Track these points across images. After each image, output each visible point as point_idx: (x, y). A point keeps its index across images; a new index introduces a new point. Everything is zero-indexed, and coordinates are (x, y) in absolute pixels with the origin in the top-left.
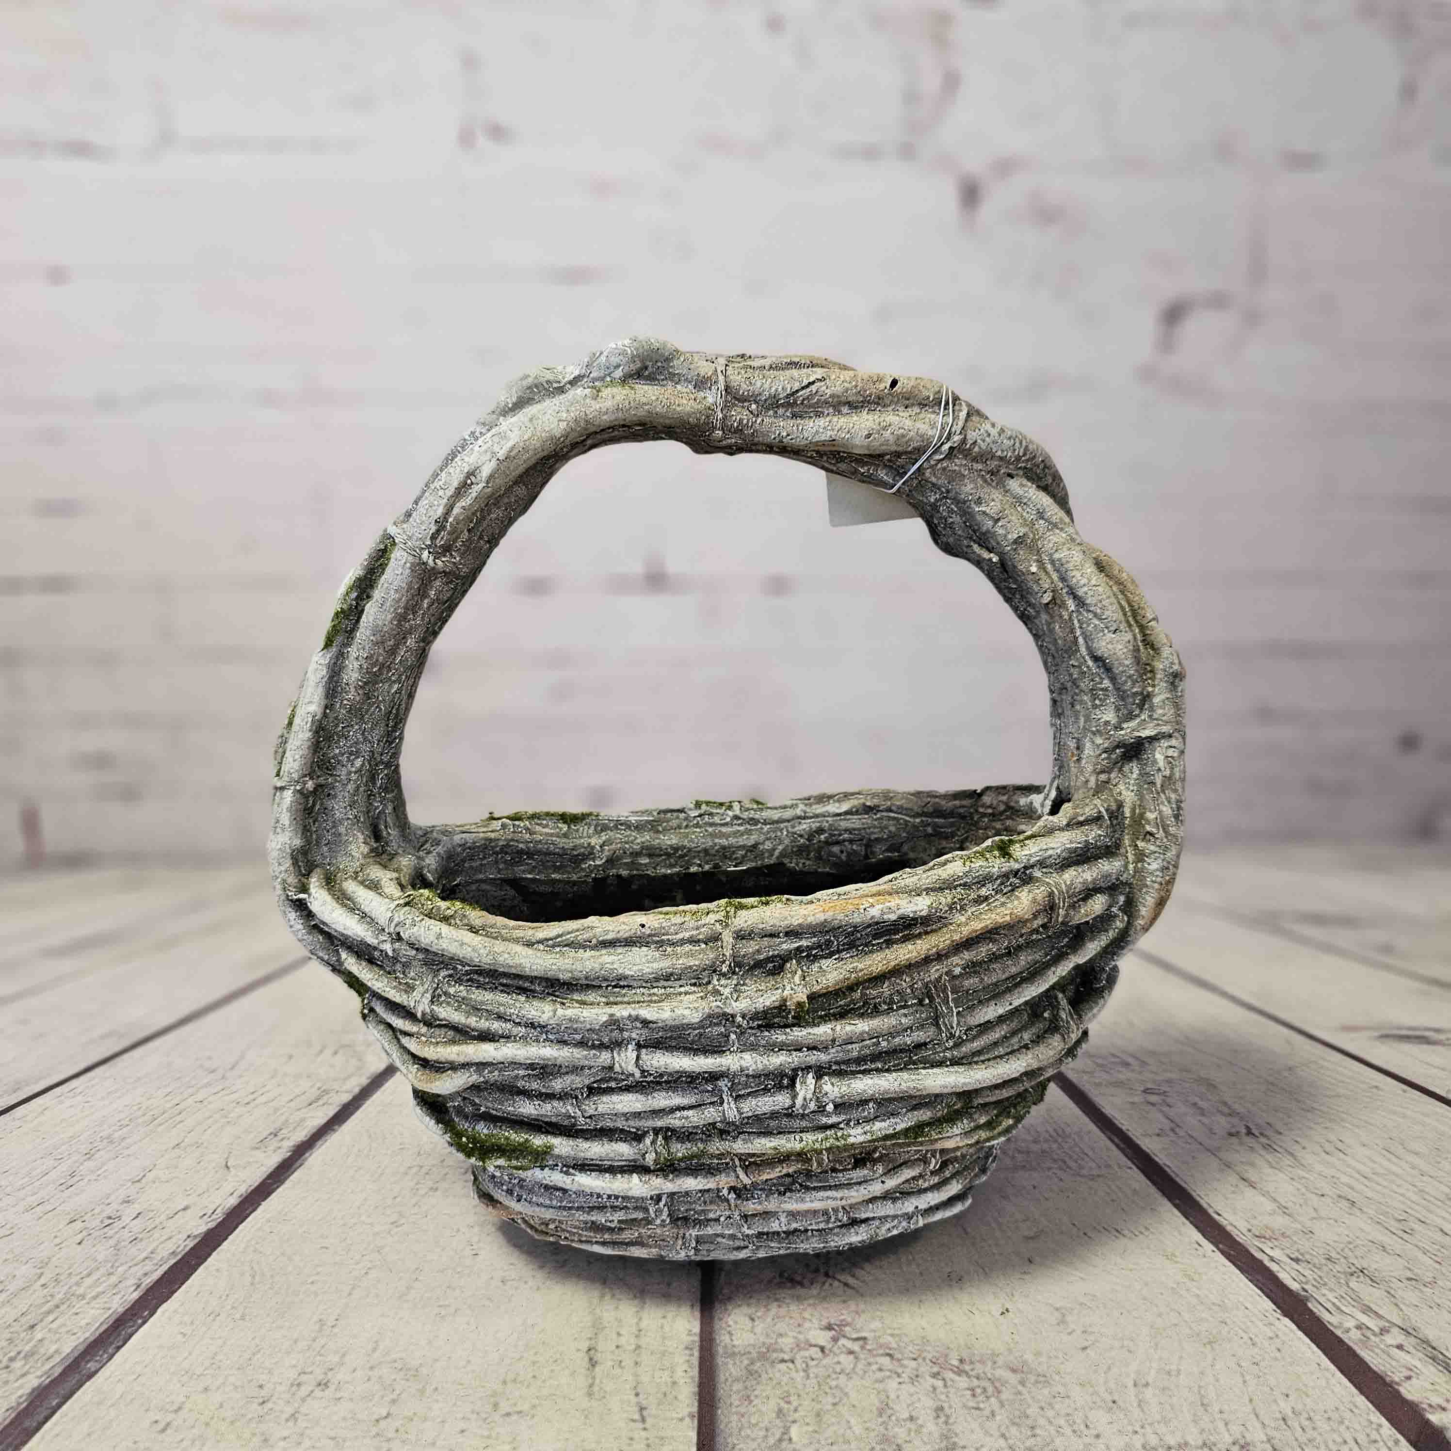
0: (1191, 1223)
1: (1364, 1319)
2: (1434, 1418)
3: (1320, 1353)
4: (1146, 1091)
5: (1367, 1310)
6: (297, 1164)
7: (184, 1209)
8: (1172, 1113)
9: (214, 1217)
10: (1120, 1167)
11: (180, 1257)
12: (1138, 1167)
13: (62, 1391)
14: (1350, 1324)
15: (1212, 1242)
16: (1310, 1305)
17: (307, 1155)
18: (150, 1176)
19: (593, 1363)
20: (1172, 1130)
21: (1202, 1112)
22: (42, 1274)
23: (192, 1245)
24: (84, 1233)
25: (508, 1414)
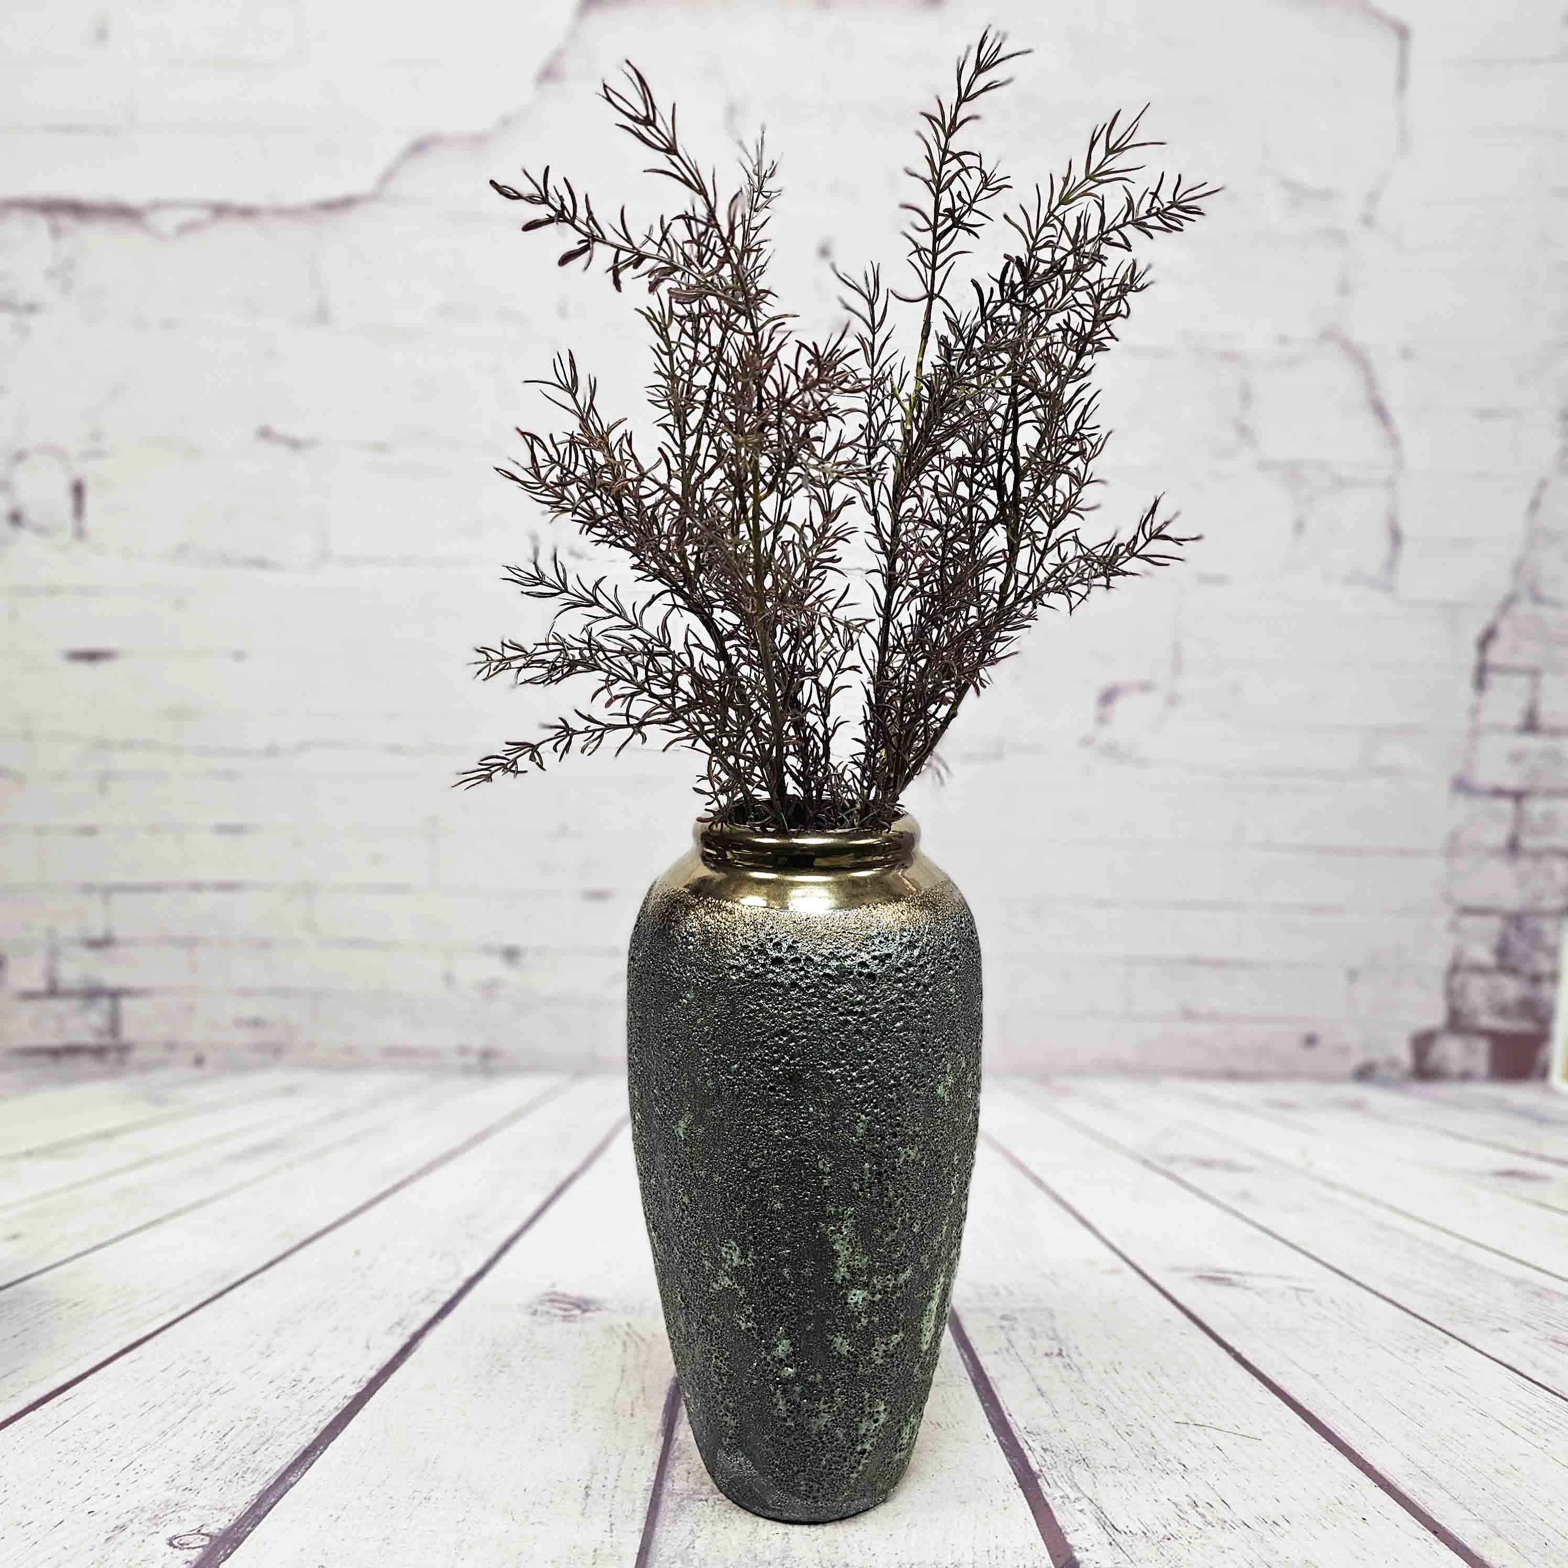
0: (990, 1421)
1: (1068, 1491)
2: (1078, 1555)
3: (1030, 1511)
4: (1004, 1317)
5: (1075, 1486)
6: (414, 1348)
7: (342, 1377)
8: (1013, 1335)
9: (360, 1385)
11: (340, 1411)
12: (971, 1378)
13: (277, 1493)
14: (1058, 1494)
15: (996, 1435)
16: (1039, 1481)
17: (420, 1341)
18: (319, 1351)
19: (587, 1495)
20: (1007, 1350)
21: (1035, 1336)
22: (257, 1417)
23: (347, 1402)
24: (280, 1390)
25: (533, 1524)
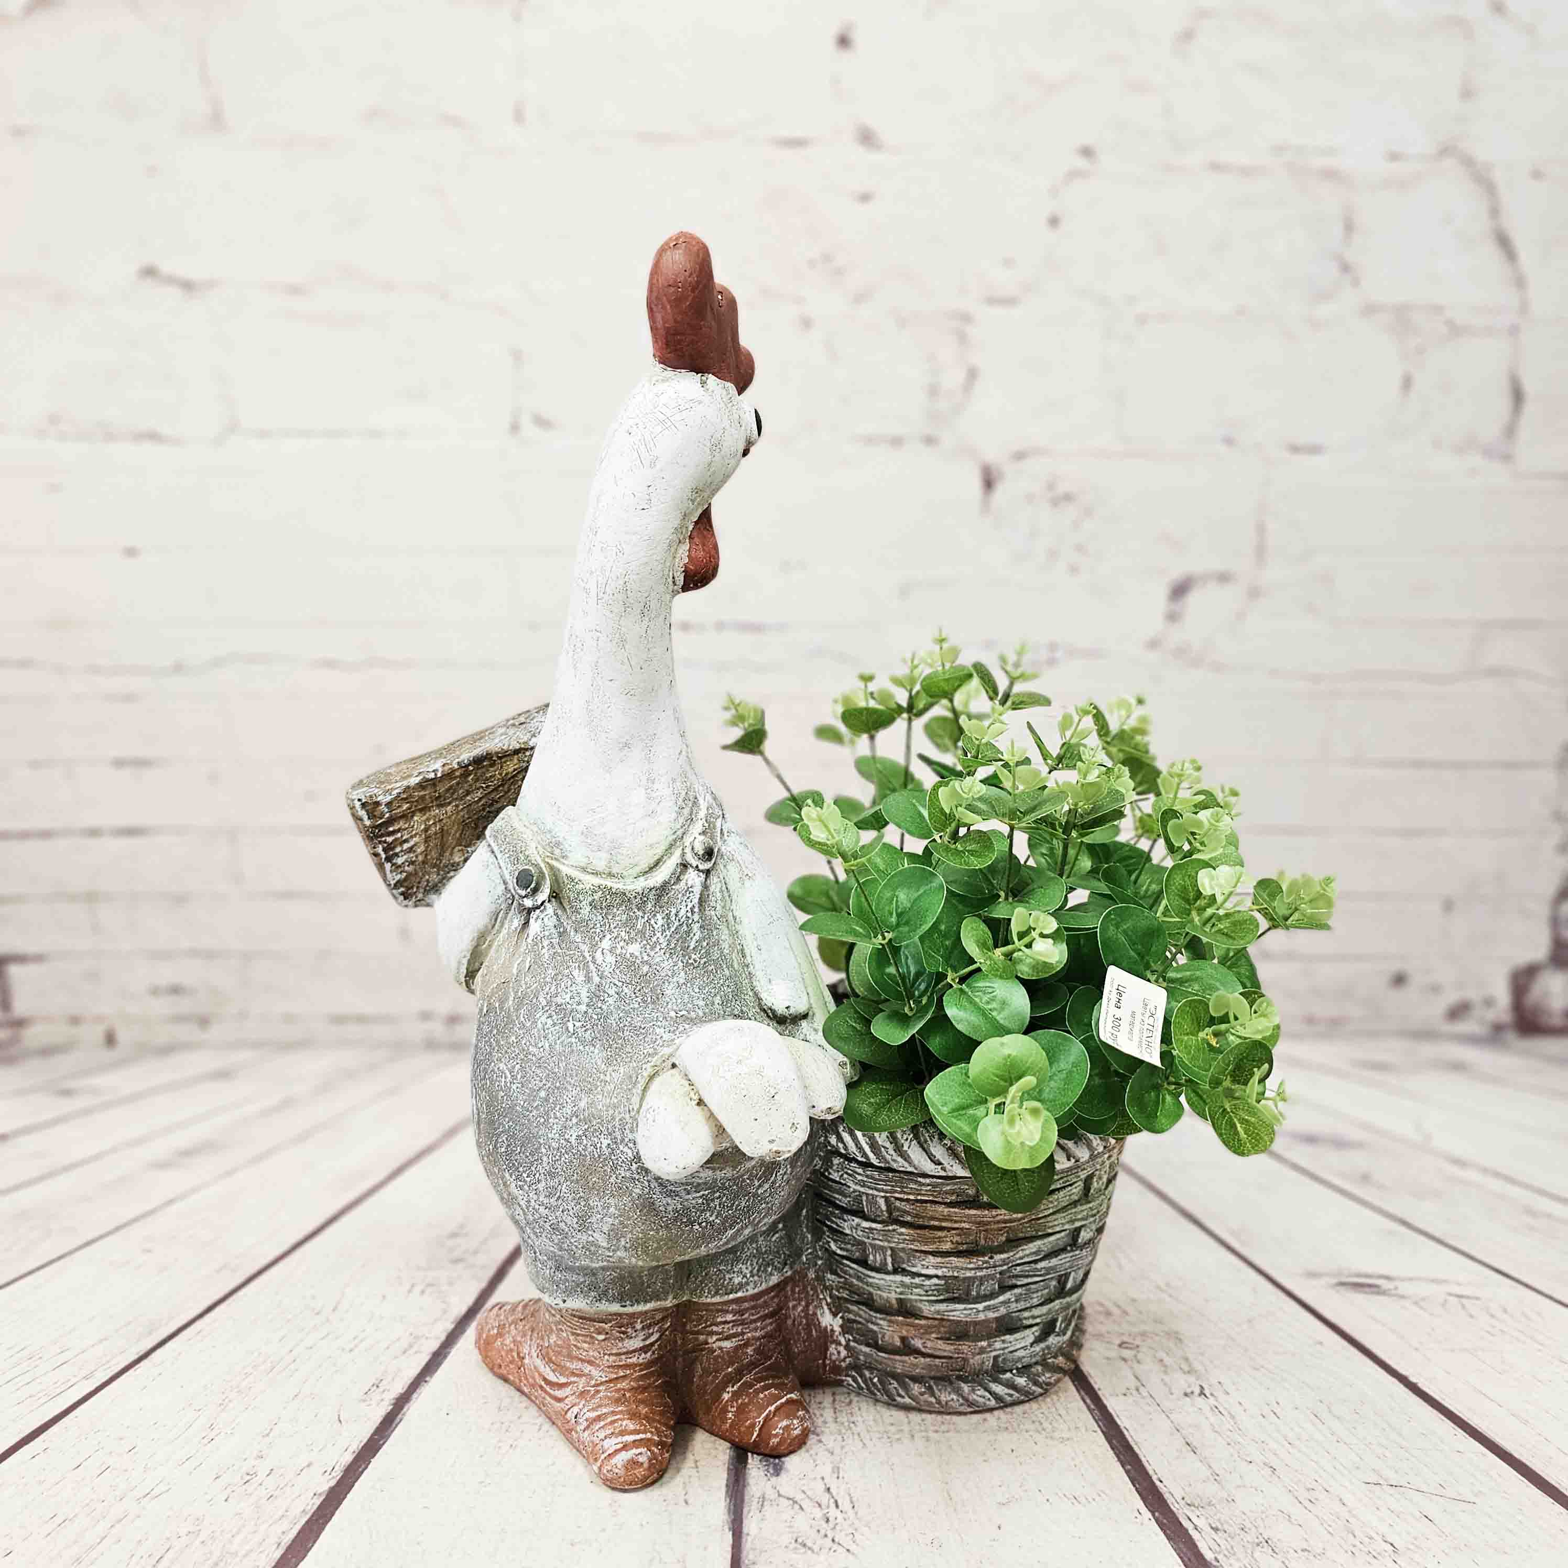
0: (1137, 1489)
4: (1122, 1345)
6: (398, 1420)
7: (309, 1466)
8: (1139, 1369)
9: (334, 1474)
10: (1087, 1430)
11: (308, 1515)
12: (1103, 1432)
15: (1150, 1511)
17: (405, 1410)
18: (277, 1430)
20: (1137, 1390)
21: (1166, 1369)
22: (200, 1530)
23: (318, 1502)
24: (229, 1490)
